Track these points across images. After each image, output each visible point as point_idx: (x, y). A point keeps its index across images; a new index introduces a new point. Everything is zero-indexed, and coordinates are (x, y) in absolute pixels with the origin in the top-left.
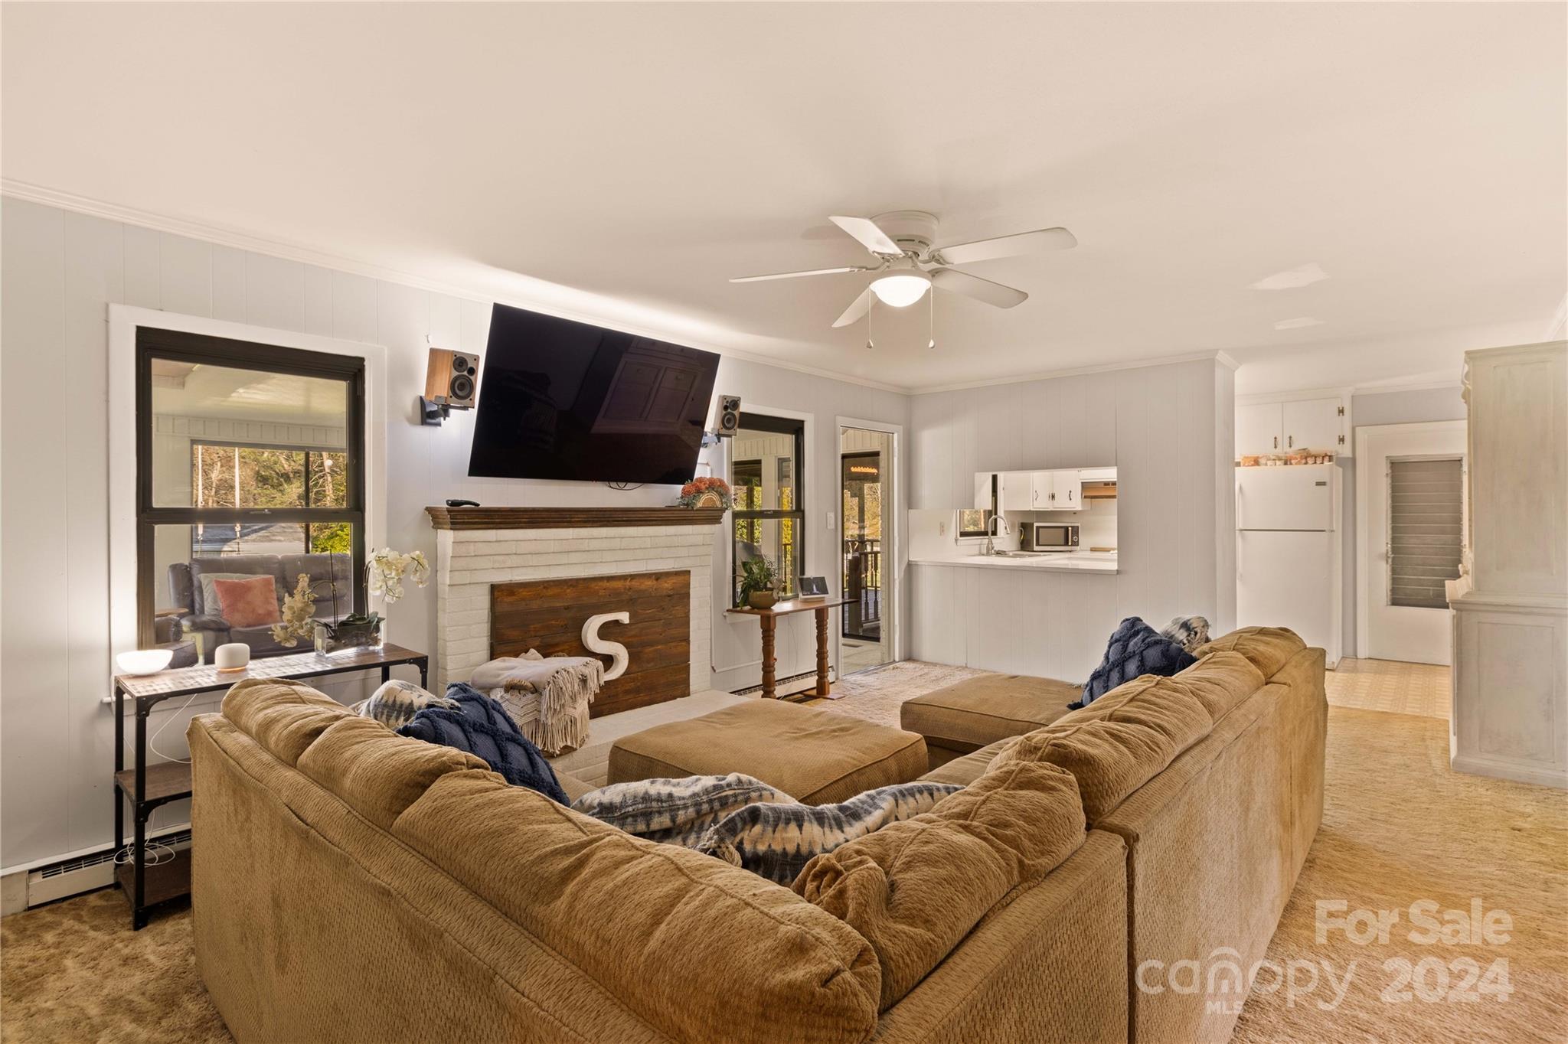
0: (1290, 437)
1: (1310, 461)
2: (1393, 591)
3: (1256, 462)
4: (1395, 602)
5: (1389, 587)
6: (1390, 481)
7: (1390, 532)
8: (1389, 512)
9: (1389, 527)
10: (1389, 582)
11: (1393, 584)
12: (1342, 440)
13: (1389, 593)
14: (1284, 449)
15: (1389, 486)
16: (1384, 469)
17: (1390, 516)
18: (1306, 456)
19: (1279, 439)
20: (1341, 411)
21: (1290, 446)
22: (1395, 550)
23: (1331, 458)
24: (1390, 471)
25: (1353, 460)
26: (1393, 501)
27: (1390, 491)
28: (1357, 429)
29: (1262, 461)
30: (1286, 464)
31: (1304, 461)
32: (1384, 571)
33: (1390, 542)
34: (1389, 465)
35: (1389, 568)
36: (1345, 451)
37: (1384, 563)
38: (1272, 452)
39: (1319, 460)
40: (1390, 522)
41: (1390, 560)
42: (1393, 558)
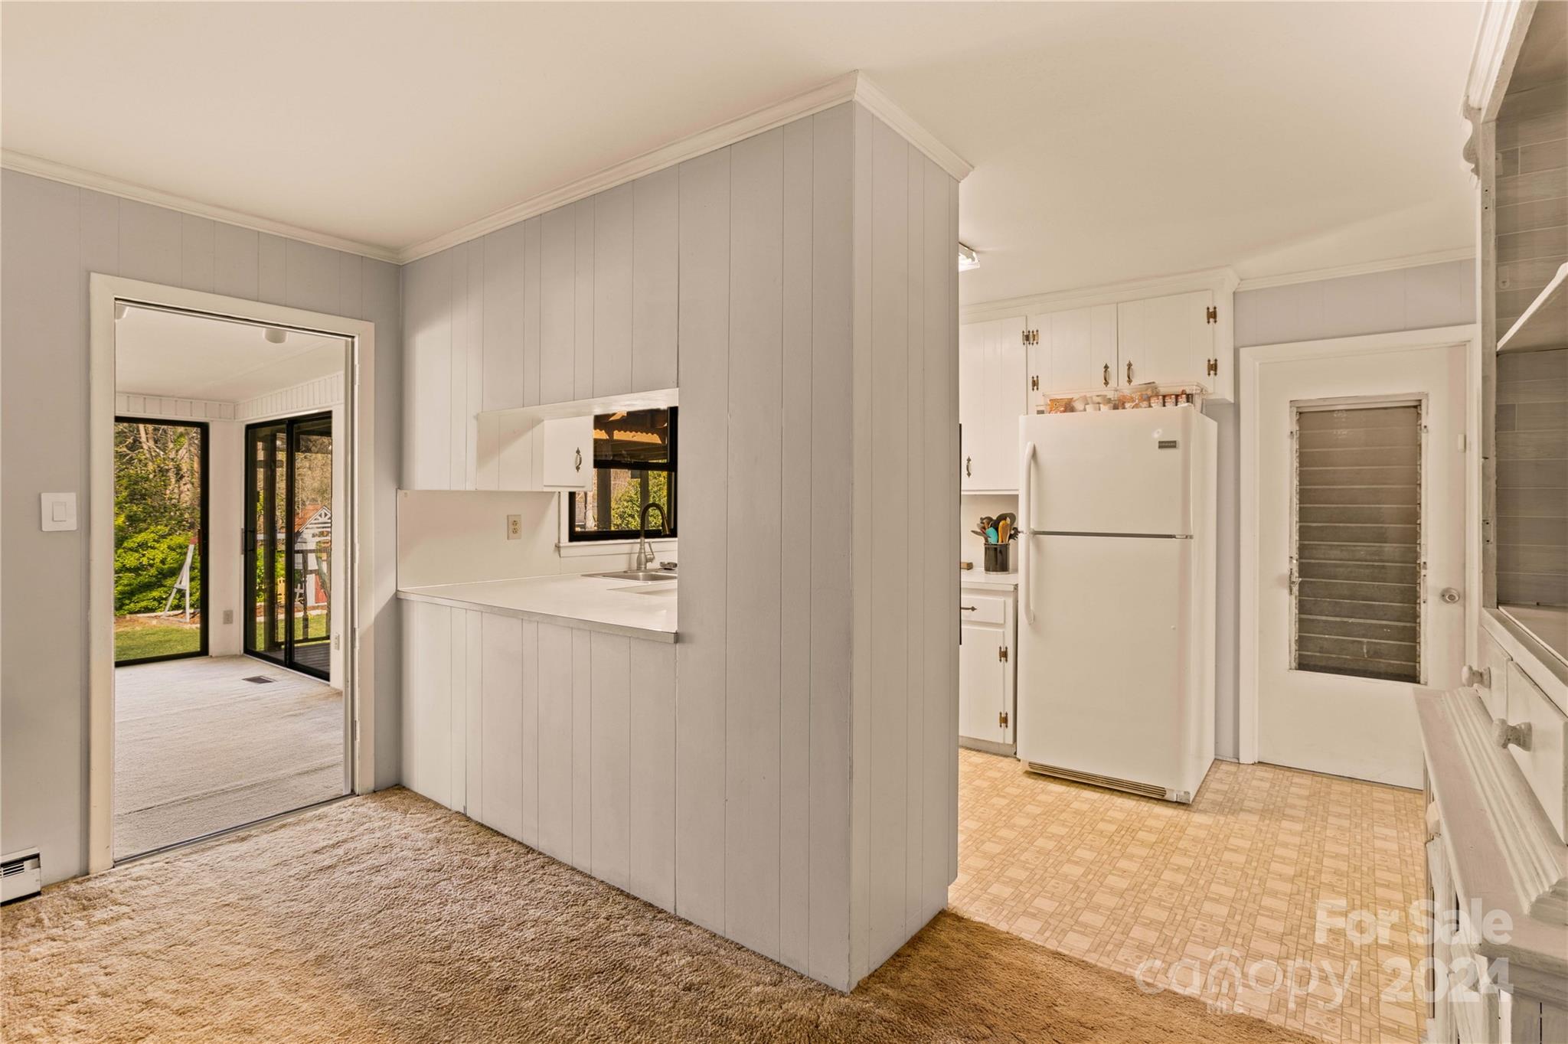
0: (1130, 365)
1: (1156, 403)
2: (1302, 642)
3: (1069, 407)
4: (1303, 665)
5: (1294, 636)
6: (1296, 446)
7: (1296, 537)
8: (1295, 500)
9: (1295, 528)
10: (1294, 628)
11: (1301, 630)
12: (1213, 367)
13: (1294, 647)
14: (1119, 385)
15: (1295, 455)
16: (1288, 423)
17: (1296, 507)
18: (1151, 395)
19: (1112, 370)
20: (1212, 315)
21: (1130, 381)
22: (1304, 570)
23: (1189, 398)
24: (1295, 428)
25: (1236, 407)
26: (1302, 481)
27: (1296, 464)
28: (1243, 352)
29: (1078, 405)
30: (1116, 407)
31: (1145, 404)
32: (1286, 605)
33: (1296, 556)
34: (1295, 418)
35: (1294, 602)
36: (1221, 388)
37: (1286, 591)
38: (1097, 388)
39: (1170, 402)
40: (1296, 518)
41: (1296, 589)
42: (1301, 584)
